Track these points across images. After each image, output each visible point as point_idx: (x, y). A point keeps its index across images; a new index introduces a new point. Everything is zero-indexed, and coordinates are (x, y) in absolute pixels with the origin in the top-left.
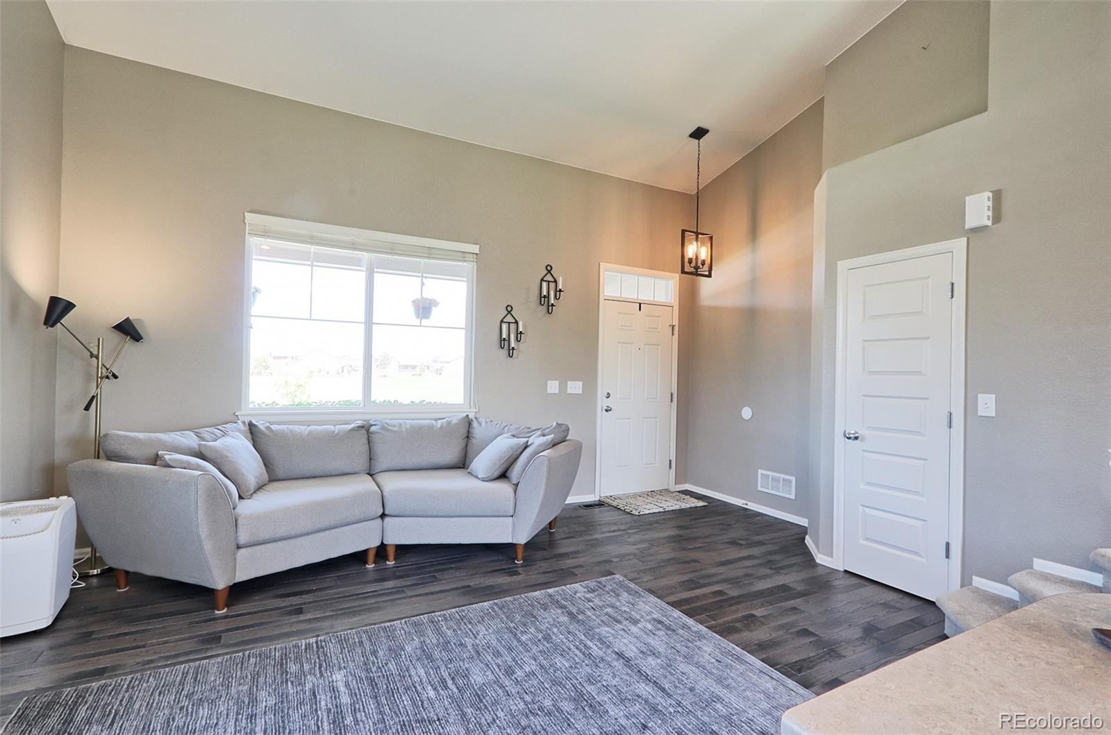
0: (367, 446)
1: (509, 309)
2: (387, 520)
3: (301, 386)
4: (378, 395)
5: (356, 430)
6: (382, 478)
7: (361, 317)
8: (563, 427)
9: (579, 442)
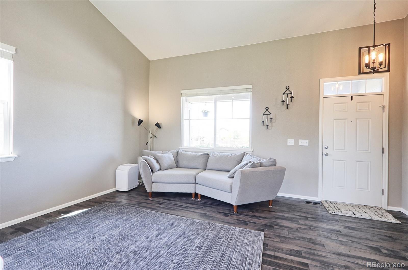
1: (267, 109)
5: (203, 155)
9: (285, 168)
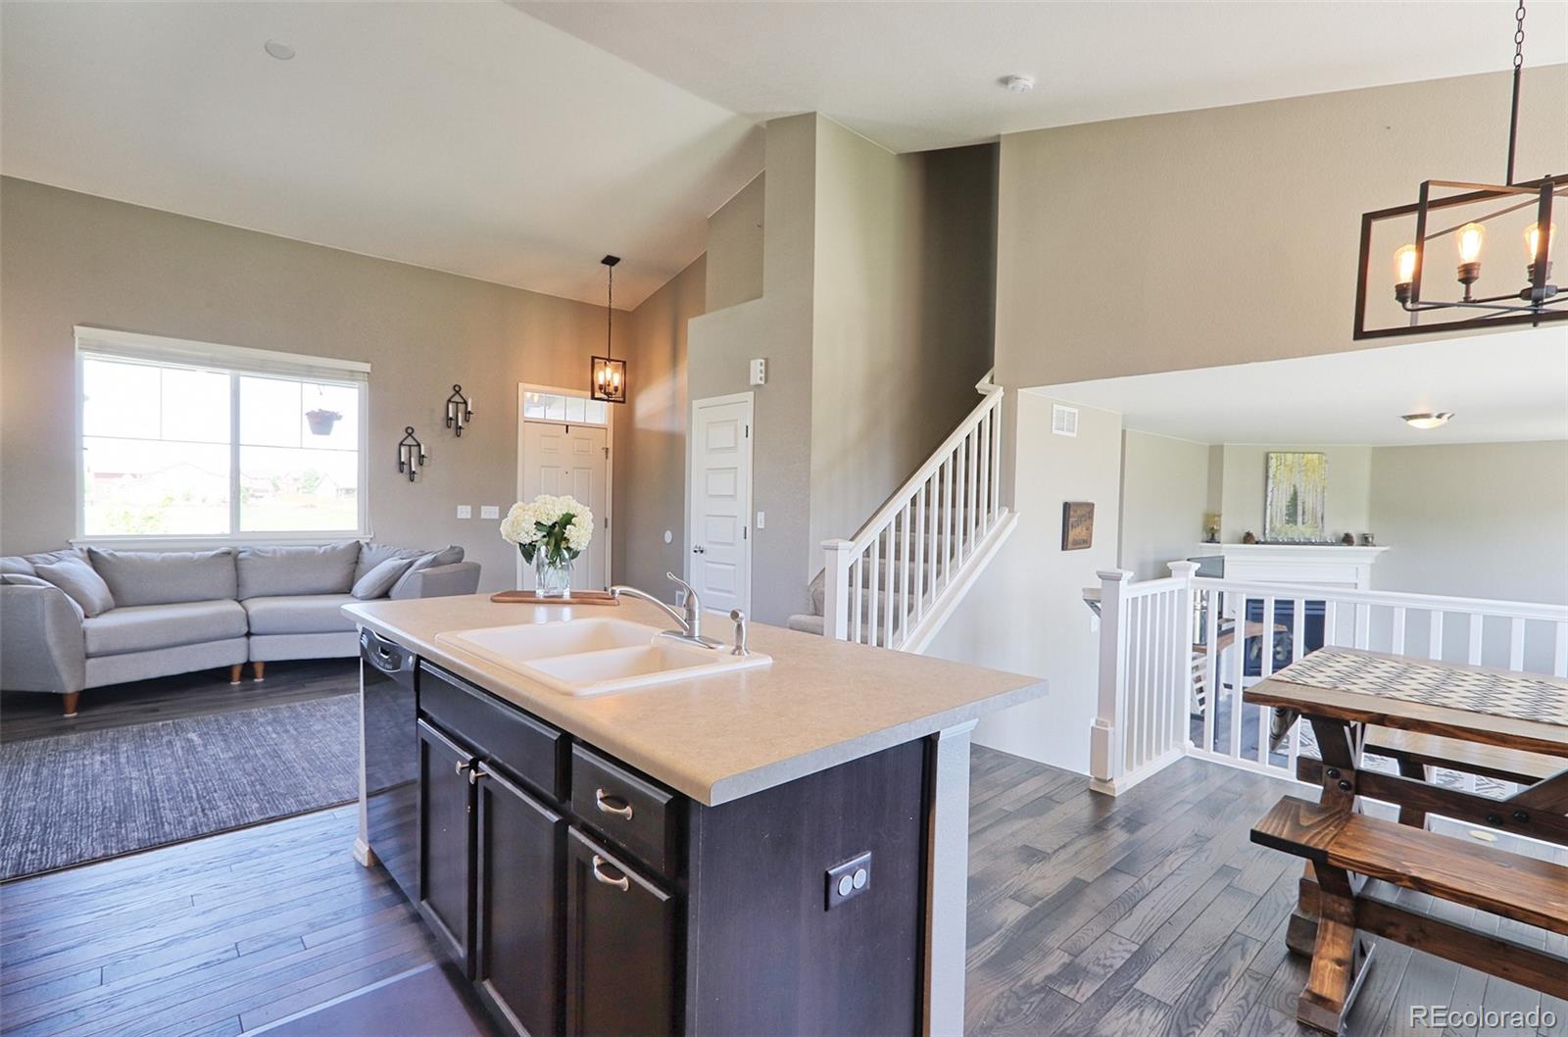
0: (234, 572)
1: (410, 431)
2: (253, 638)
3: (151, 518)
4: (246, 525)
5: (220, 557)
6: (248, 603)
7: (227, 438)
8: (457, 550)
9: (477, 564)
